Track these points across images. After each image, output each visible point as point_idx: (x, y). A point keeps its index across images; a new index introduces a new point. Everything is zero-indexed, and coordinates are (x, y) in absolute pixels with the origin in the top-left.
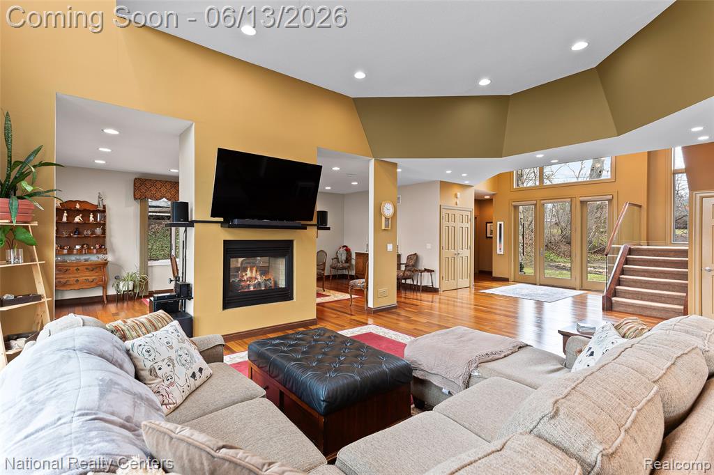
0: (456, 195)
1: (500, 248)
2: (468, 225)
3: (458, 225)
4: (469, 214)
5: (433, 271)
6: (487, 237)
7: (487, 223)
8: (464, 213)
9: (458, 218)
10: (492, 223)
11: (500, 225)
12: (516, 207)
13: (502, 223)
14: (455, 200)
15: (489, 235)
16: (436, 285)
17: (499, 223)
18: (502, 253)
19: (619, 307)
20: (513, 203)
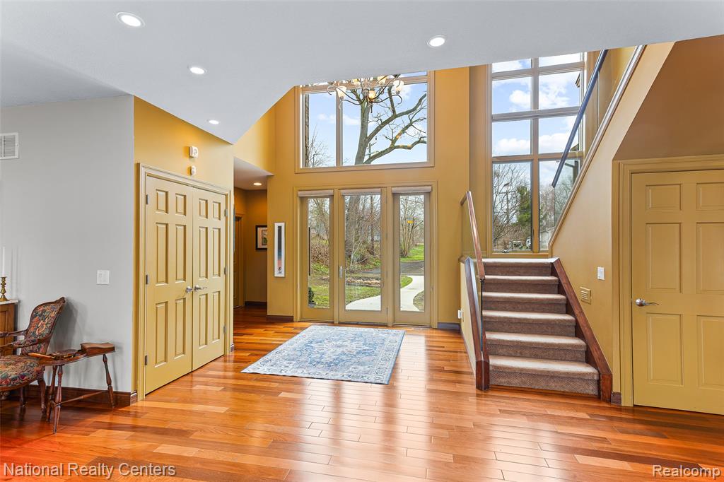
0: (188, 151)
1: (278, 268)
2: (221, 224)
3: (195, 221)
4: (222, 199)
5: (112, 349)
6: (257, 249)
7: (257, 227)
8: (211, 197)
9: (193, 205)
10: (266, 226)
11: (280, 228)
12: (304, 200)
13: (282, 225)
14: (187, 163)
15: (260, 246)
16: (124, 385)
17: (277, 225)
18: (283, 275)
19: (499, 377)
20: (299, 193)
